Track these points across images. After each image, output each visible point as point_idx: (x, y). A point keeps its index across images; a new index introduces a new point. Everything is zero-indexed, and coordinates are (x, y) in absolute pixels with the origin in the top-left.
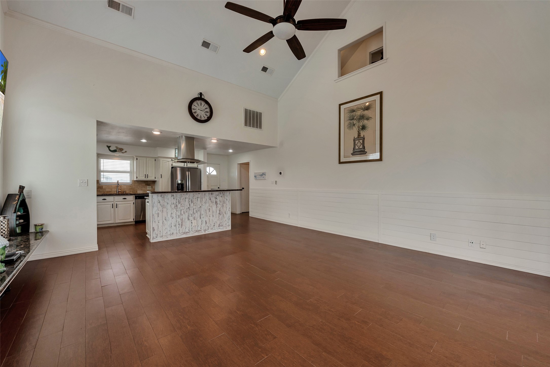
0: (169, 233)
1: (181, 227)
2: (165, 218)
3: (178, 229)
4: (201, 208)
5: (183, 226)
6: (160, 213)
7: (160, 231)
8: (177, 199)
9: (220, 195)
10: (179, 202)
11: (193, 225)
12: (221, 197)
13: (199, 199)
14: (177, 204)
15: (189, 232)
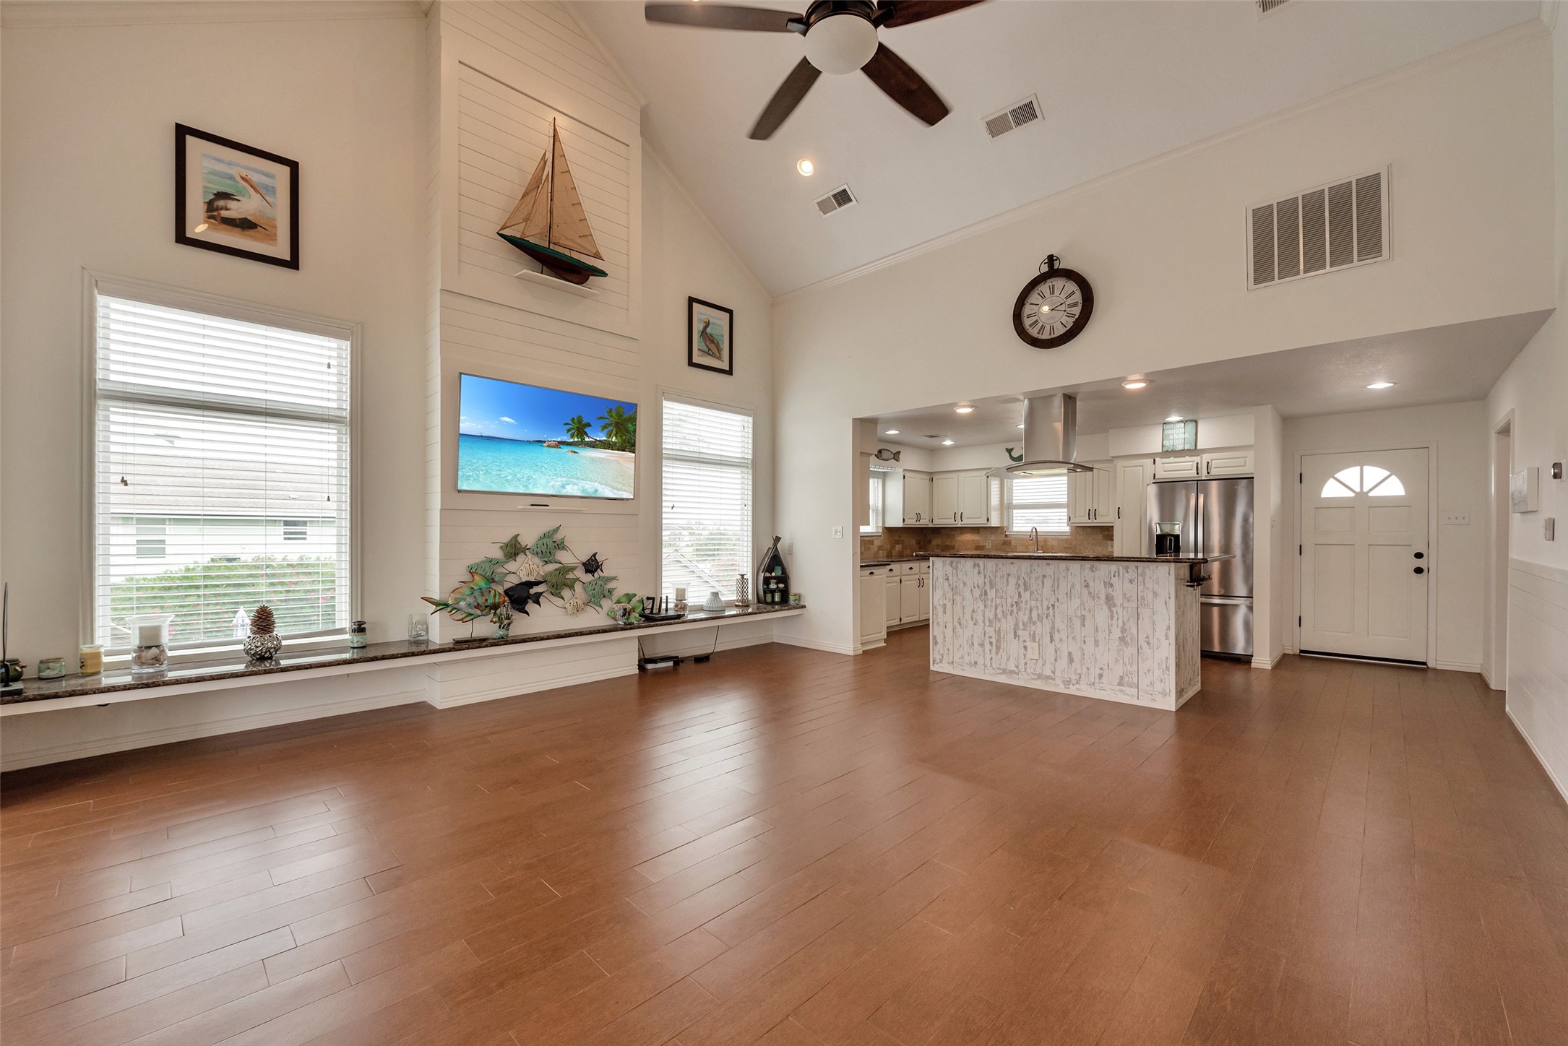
0: (967, 659)
1: (997, 653)
2: (959, 619)
3: (988, 656)
4: (1053, 609)
5: (1001, 650)
6: (949, 605)
7: (948, 650)
8: (987, 576)
9: (1126, 574)
10: (991, 582)
11: (1030, 655)
12: (1131, 581)
13: (1048, 582)
14: (987, 587)
15: (1018, 674)
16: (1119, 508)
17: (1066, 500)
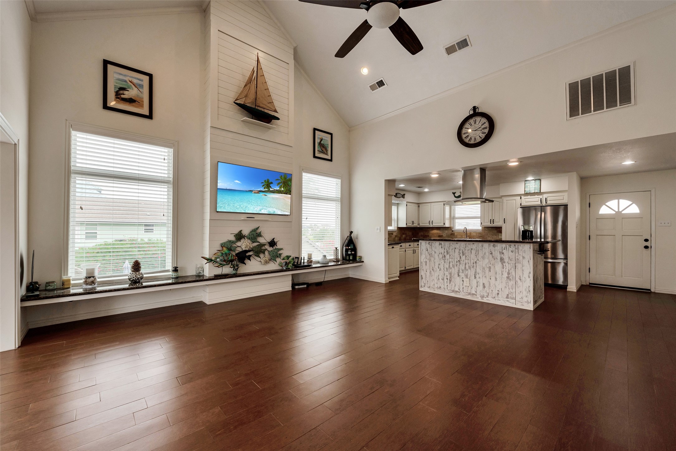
0: (436, 285)
1: (450, 283)
2: (433, 268)
3: (446, 285)
4: (476, 264)
5: (452, 282)
6: (428, 262)
7: (428, 281)
8: (446, 249)
9: (510, 249)
10: (447, 252)
11: (465, 284)
12: (512, 252)
13: (473, 252)
14: (446, 254)
15: (459, 292)
16: (504, 219)
17: (480, 215)
